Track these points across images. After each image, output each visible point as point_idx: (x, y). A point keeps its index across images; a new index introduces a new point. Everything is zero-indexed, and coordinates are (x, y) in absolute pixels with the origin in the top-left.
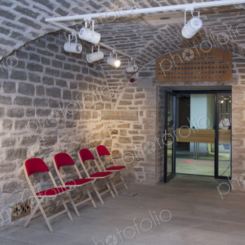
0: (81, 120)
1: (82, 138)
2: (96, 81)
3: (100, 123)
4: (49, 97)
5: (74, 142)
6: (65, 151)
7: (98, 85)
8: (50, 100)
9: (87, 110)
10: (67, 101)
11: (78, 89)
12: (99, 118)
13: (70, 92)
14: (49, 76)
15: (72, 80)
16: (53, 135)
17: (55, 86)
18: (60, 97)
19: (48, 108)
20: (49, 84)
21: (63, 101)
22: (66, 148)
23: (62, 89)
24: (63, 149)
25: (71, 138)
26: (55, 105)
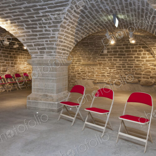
0: (17, 65)
1: (18, 70)
2: (24, 53)
3: (26, 66)
4: (4, 58)
5: (14, 71)
6: (10, 74)
7: (25, 54)
8: (4, 59)
9: (20, 62)
10: (11, 59)
11: (16, 55)
12: (25, 65)
13: (12, 56)
14: (4, 52)
15: (13, 53)
16: (5, 69)
17: (6, 54)
18: (8, 58)
19: (3, 61)
20: (4, 54)
21: (10, 59)
22: (11, 73)
23: (9, 55)
24: (9, 74)
25: (13, 70)
26: (6, 60)
